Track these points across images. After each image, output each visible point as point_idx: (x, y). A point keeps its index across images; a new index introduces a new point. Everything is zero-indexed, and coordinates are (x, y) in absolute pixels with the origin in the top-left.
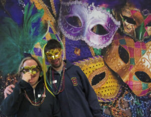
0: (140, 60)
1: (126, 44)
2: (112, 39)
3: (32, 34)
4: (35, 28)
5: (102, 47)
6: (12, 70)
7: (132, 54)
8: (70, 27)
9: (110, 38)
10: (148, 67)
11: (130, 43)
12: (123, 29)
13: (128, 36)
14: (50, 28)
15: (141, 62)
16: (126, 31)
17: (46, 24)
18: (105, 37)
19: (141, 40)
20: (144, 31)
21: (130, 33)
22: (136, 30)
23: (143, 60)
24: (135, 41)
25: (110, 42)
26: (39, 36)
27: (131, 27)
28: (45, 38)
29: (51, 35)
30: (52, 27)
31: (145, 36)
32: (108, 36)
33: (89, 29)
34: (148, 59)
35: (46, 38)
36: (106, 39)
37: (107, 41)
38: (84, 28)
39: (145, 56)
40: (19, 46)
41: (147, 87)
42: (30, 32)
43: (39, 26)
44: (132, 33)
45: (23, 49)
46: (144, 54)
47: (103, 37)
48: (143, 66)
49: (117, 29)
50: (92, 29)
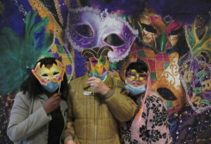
0: (162, 75)
1: (145, 56)
2: (128, 50)
3: (35, 46)
4: (38, 39)
5: (117, 60)
6: (13, 89)
7: (153, 68)
8: (79, 38)
9: (127, 49)
10: (172, 83)
11: (150, 55)
12: (142, 39)
13: (147, 47)
14: (56, 39)
15: (164, 77)
16: (145, 41)
17: (52, 35)
18: (121, 48)
19: (163, 51)
20: (167, 40)
21: (150, 43)
22: (157, 39)
23: (166, 75)
24: (156, 53)
25: (127, 54)
26: (43, 48)
27: (151, 37)
28: (50, 51)
29: (57, 47)
30: (59, 38)
31: (168, 47)
32: (124, 47)
33: (101, 39)
34: (171, 72)
35: (52, 50)
36: (122, 51)
37: (124, 53)
38: (96, 38)
39: (168, 70)
40: (20, 61)
41: (170, 106)
42: (33, 44)
43: (43, 37)
44: (152, 43)
45: (25, 64)
46: (166, 68)
47: (118, 49)
48: (166, 81)
49: (134, 39)
50: (106, 40)
